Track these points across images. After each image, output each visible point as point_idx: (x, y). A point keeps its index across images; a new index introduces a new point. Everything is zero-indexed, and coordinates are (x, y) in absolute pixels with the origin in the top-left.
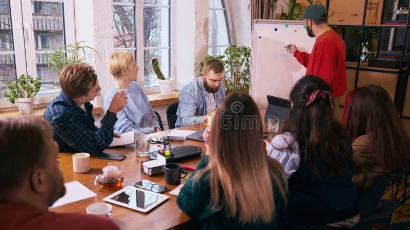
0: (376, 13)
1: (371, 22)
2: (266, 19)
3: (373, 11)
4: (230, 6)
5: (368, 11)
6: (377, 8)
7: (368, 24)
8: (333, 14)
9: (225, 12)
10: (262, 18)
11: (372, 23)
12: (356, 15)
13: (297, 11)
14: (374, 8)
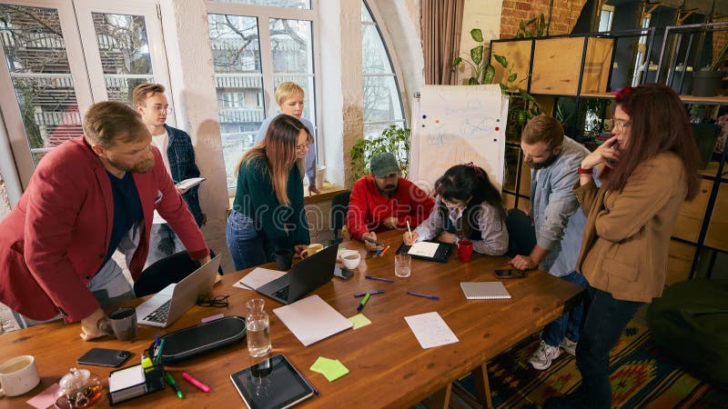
0: (599, 77)
1: (591, 89)
2: (445, 84)
3: (594, 75)
4: (402, 70)
5: (585, 75)
6: (601, 70)
7: (587, 92)
8: (538, 79)
9: (395, 78)
10: (440, 83)
11: (593, 92)
12: (568, 81)
13: (490, 73)
14: (595, 71)
